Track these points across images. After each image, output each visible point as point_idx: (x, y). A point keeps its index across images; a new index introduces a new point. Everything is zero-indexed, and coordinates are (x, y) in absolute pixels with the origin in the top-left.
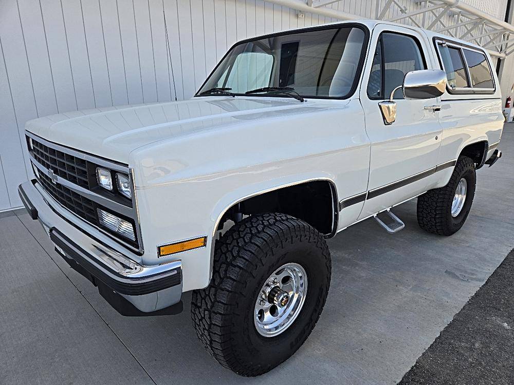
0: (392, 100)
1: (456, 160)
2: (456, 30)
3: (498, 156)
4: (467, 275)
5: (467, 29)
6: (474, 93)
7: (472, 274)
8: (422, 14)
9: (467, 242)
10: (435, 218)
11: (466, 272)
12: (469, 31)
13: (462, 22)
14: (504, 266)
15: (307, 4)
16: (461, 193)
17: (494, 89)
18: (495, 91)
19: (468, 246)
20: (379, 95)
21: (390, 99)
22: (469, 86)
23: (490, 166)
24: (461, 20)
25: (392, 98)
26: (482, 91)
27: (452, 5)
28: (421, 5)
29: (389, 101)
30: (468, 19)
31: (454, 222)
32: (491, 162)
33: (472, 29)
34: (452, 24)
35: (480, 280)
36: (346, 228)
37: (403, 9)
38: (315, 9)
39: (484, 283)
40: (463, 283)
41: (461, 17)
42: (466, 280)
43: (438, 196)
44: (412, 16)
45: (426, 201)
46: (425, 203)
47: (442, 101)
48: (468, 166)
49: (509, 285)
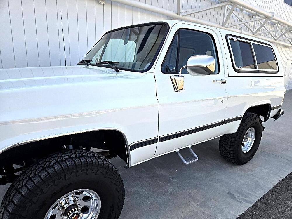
0: (180, 75)
1: (242, 116)
2: (276, 33)
3: (281, 113)
4: (242, 197)
5: (282, 32)
6: (259, 72)
7: (247, 197)
8: (254, 22)
9: (252, 171)
10: (230, 153)
11: (242, 195)
12: (284, 34)
13: (279, 28)
14: (271, 193)
15: (177, 14)
16: (251, 138)
17: (277, 70)
18: (278, 71)
19: (251, 174)
20: (173, 71)
21: (179, 74)
22: (255, 68)
23: (276, 120)
24: (279, 27)
25: (180, 73)
26: (266, 71)
27: (270, 18)
28: (253, 17)
29: (179, 76)
30: (282, 27)
31: (243, 156)
32: (276, 117)
33: (285, 32)
34: (273, 29)
35: (250, 202)
36: (149, 159)
37: (241, 19)
38: (182, 17)
39: (252, 205)
40: (237, 204)
41: (279, 26)
42: (240, 201)
43: (231, 138)
44: (246, 23)
45: (224, 141)
46: (224, 142)
47: (229, 76)
48: (254, 120)
49: (270, 208)
